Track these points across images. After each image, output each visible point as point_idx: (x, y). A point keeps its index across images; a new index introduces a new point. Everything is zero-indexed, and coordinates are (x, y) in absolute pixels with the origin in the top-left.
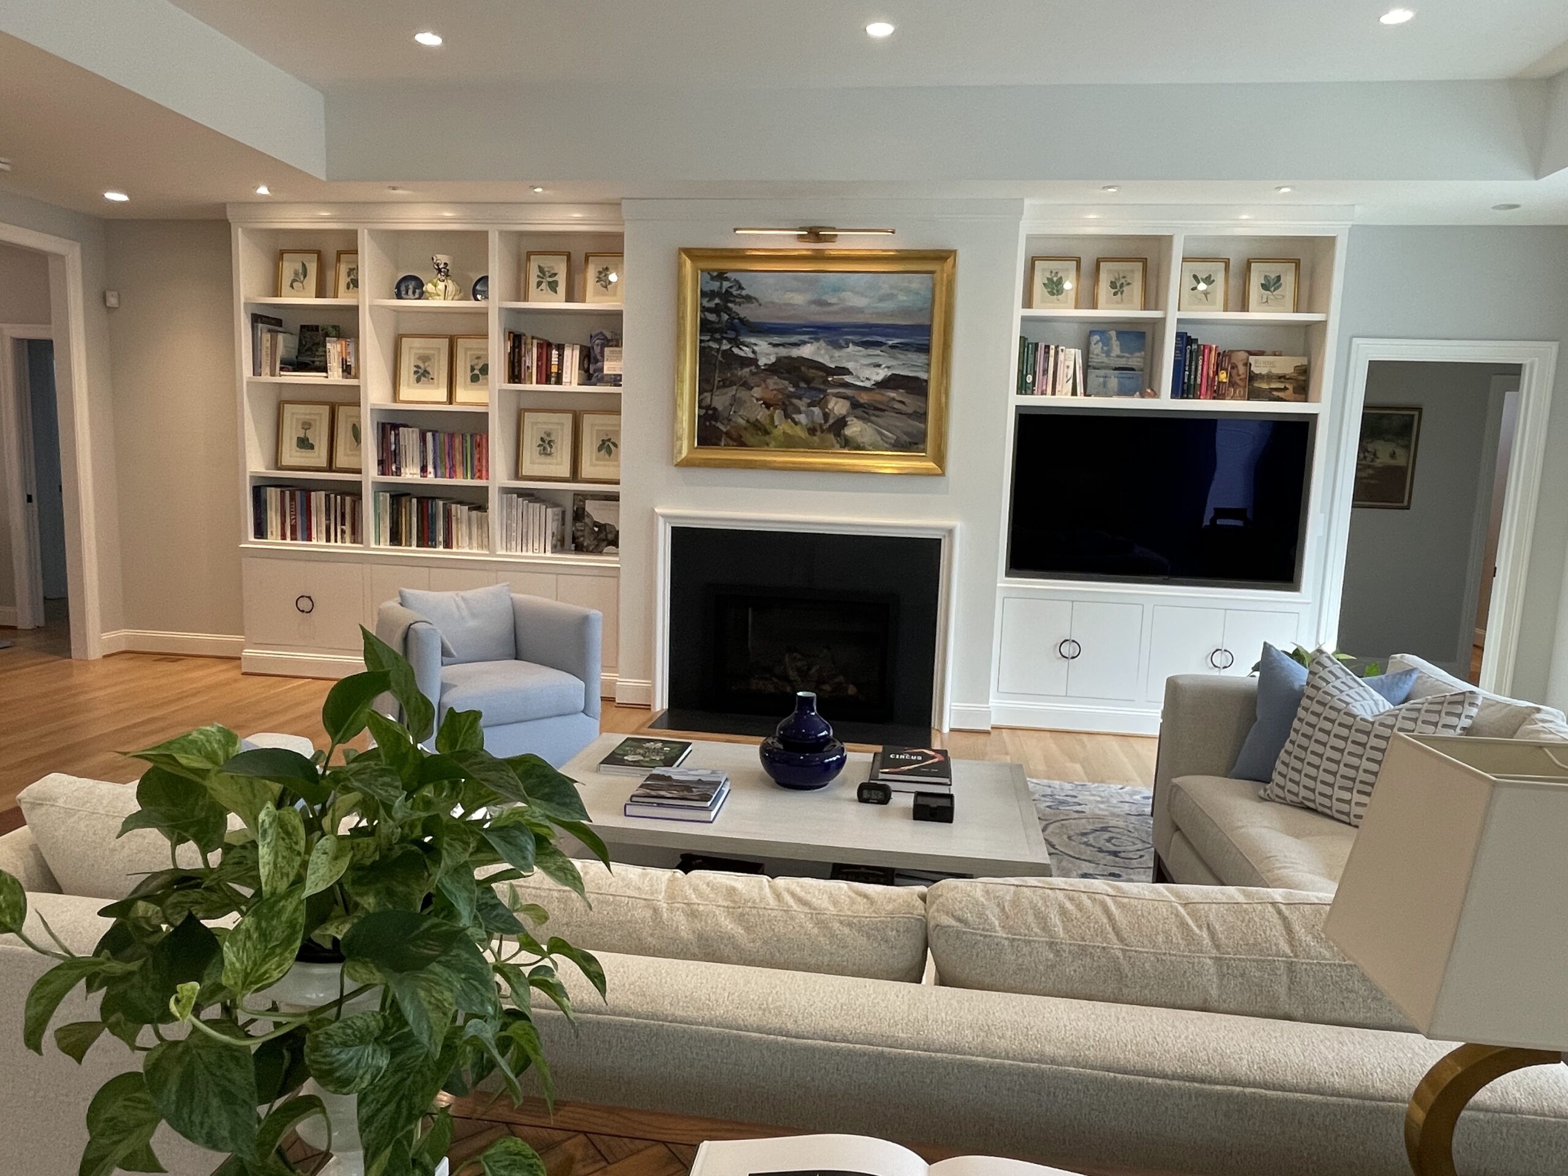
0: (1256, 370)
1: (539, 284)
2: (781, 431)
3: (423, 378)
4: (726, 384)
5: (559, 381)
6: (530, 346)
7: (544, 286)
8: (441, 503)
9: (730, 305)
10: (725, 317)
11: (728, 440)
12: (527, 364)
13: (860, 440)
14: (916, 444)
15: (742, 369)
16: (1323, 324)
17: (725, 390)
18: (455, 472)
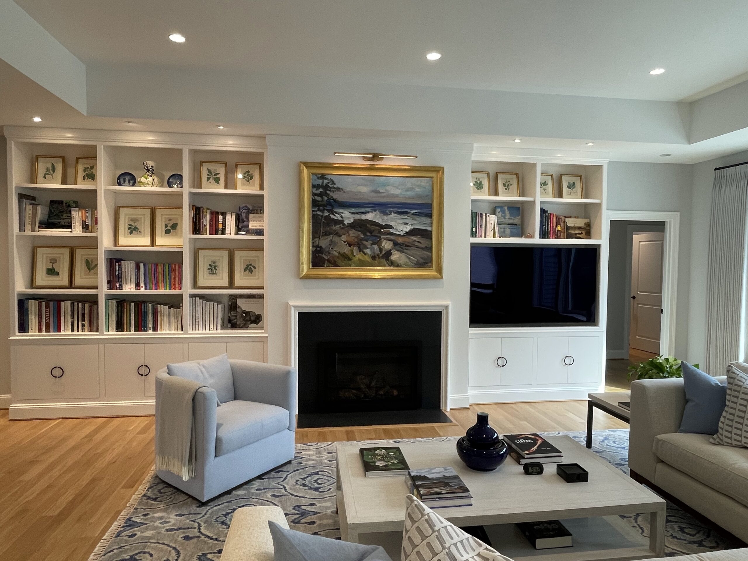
0: (569, 225)
1: (208, 179)
2: (358, 258)
3: (134, 232)
4: (326, 234)
5: (223, 233)
6: (205, 213)
7: (211, 180)
8: (150, 305)
9: (328, 192)
10: (326, 198)
11: (329, 264)
12: (204, 223)
13: (399, 262)
14: (427, 263)
15: (335, 226)
16: (600, 204)
17: (326, 237)
18: (159, 286)
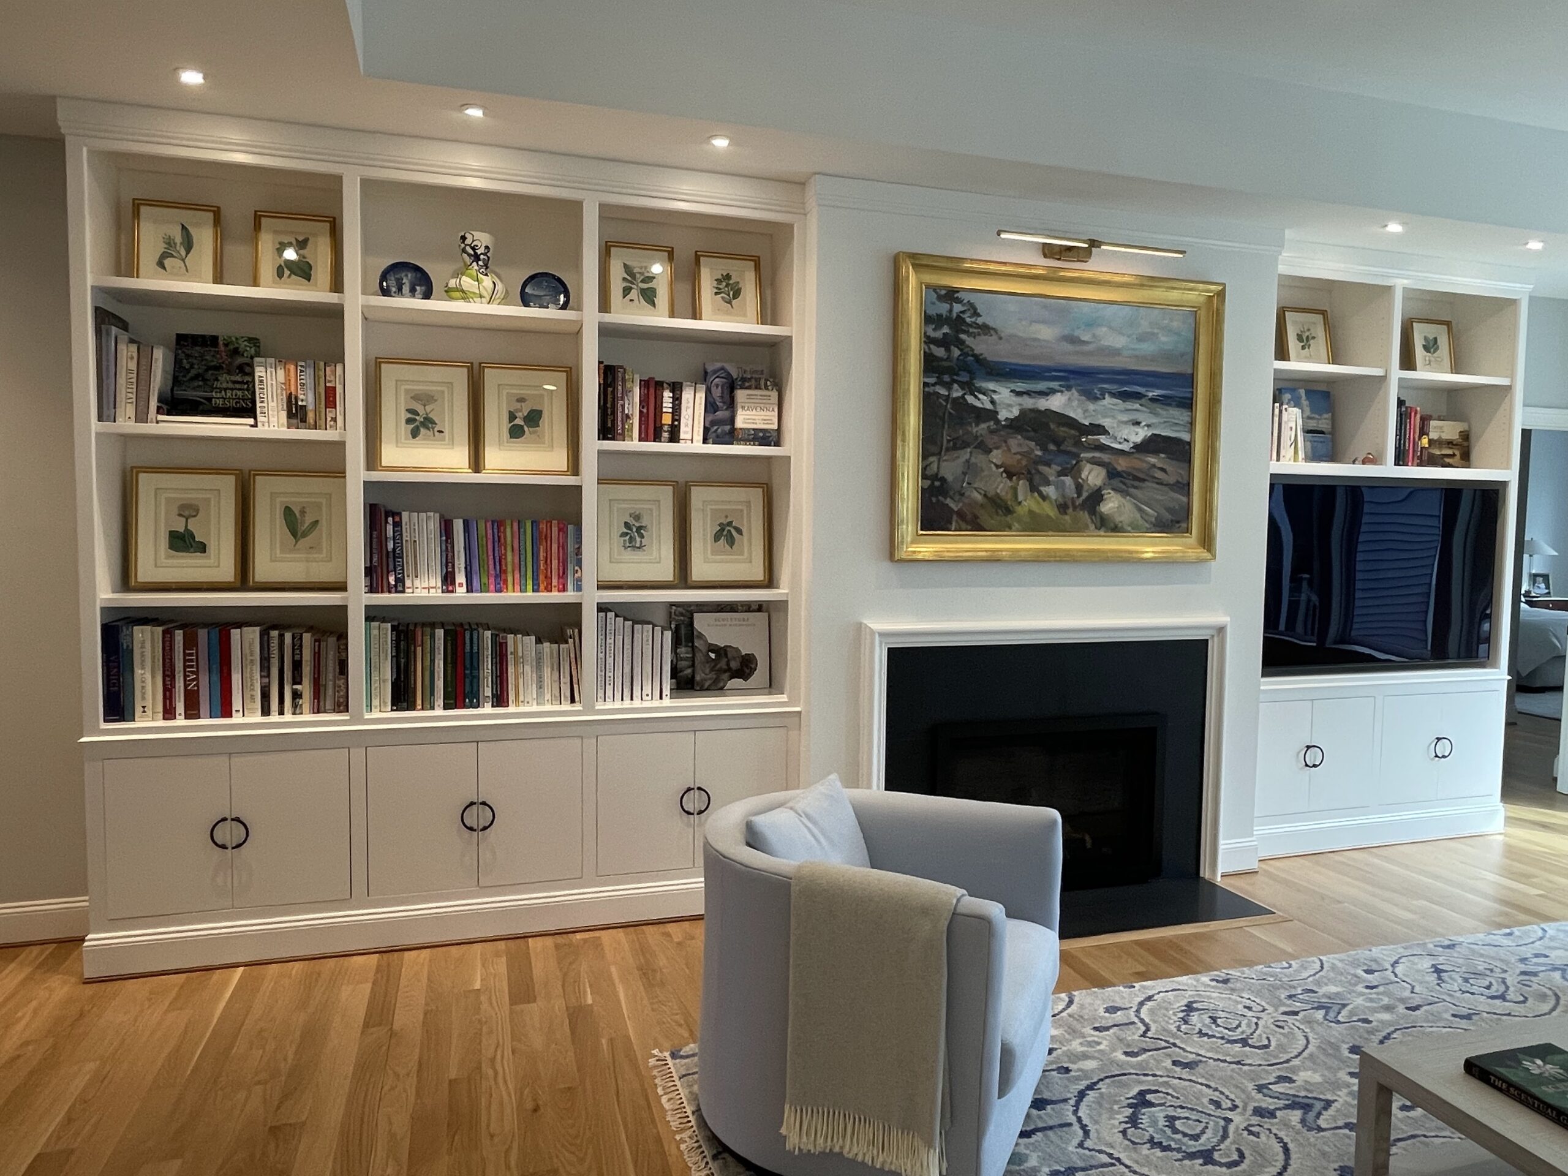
1: (626, 291)
2: (1026, 509)
3: (423, 431)
4: (958, 445)
5: (674, 437)
6: (628, 385)
7: (634, 294)
8: (488, 634)
9: (963, 336)
10: (956, 352)
11: (961, 522)
12: (626, 412)
13: (1118, 519)
14: (1178, 522)
15: (977, 425)
16: (1508, 389)
17: (956, 454)
18: (505, 582)
